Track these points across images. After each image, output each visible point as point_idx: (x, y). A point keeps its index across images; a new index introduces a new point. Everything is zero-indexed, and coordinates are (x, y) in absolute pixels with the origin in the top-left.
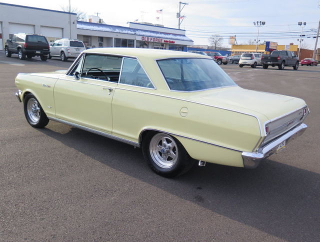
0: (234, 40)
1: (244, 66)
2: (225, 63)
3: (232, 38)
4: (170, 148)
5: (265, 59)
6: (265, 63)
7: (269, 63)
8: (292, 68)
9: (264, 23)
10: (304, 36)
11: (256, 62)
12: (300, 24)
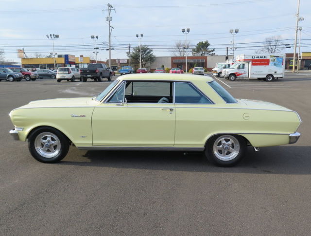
0: (23, 53)
1: (61, 81)
2: (34, 79)
3: (20, 51)
4: (228, 145)
5: (84, 72)
6: (84, 76)
7: (88, 76)
8: (107, 79)
9: (57, 36)
10: (98, 48)
11: (73, 76)
12: (93, 37)
